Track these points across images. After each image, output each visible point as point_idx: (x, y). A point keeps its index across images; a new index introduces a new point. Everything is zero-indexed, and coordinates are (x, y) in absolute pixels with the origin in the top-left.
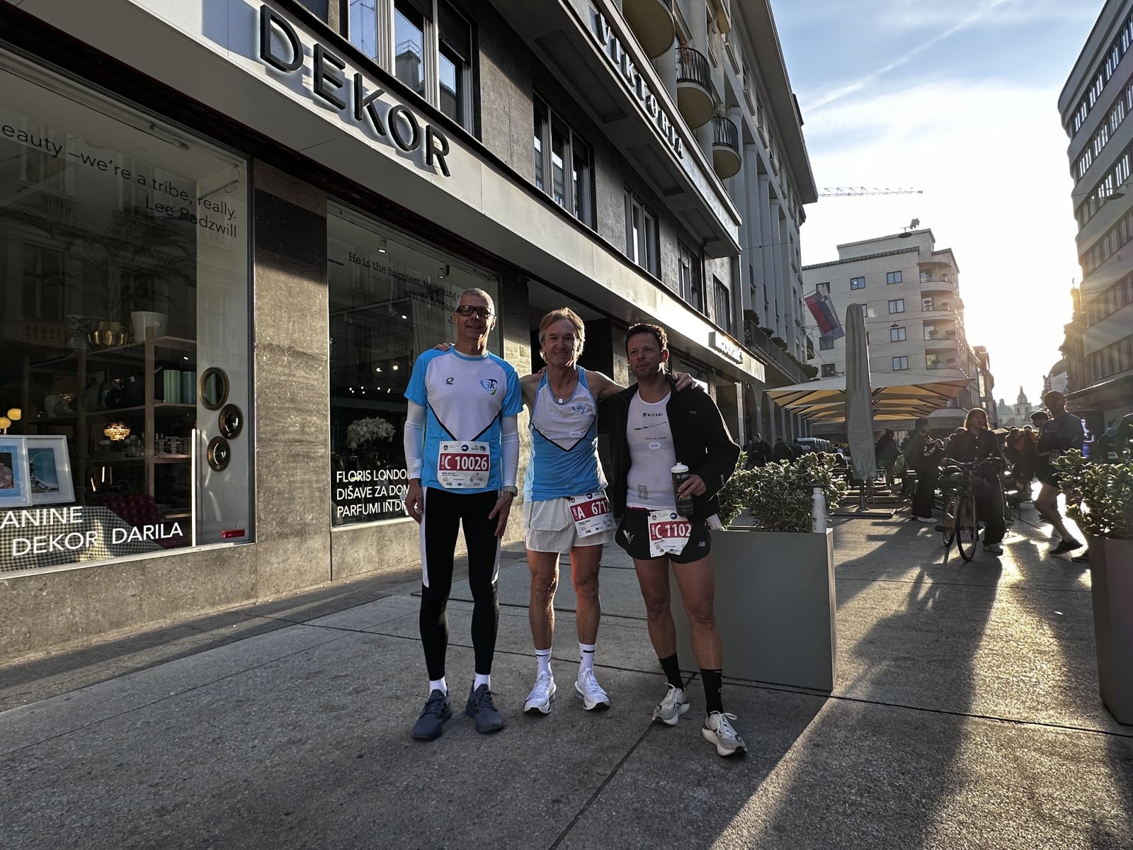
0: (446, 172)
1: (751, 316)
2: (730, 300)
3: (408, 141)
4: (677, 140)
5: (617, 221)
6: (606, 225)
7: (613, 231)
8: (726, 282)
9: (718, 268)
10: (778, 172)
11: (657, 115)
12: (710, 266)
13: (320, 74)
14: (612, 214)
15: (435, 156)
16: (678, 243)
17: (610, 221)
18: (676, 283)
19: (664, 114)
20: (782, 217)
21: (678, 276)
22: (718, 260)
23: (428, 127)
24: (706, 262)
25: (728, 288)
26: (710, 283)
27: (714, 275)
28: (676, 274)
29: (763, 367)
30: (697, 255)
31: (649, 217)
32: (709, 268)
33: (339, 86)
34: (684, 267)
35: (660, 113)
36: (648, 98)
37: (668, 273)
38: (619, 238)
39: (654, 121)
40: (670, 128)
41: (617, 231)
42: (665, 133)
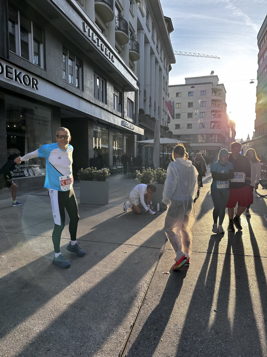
0: (37, 89)
1: (141, 111)
2: (134, 106)
3: (27, 83)
4: (112, 56)
5: (91, 85)
6: (87, 87)
7: (89, 89)
8: (133, 99)
9: (130, 95)
10: (160, 53)
11: (104, 50)
12: (126, 94)
13: (7, 72)
14: (89, 82)
15: (34, 85)
16: (114, 88)
17: (88, 85)
18: (112, 103)
19: (107, 49)
20: (160, 70)
21: (113, 100)
22: (130, 92)
23: (32, 78)
24: (125, 93)
25: (134, 102)
26: (126, 101)
27: (128, 98)
28: (112, 99)
29: (144, 130)
30: (121, 92)
31: (103, 80)
32: (126, 95)
33: (11, 73)
34: (116, 96)
35: (106, 49)
36: (102, 45)
37: (110, 99)
38: (92, 90)
39: (104, 53)
40: (110, 53)
41: (91, 88)
42: (107, 56)
